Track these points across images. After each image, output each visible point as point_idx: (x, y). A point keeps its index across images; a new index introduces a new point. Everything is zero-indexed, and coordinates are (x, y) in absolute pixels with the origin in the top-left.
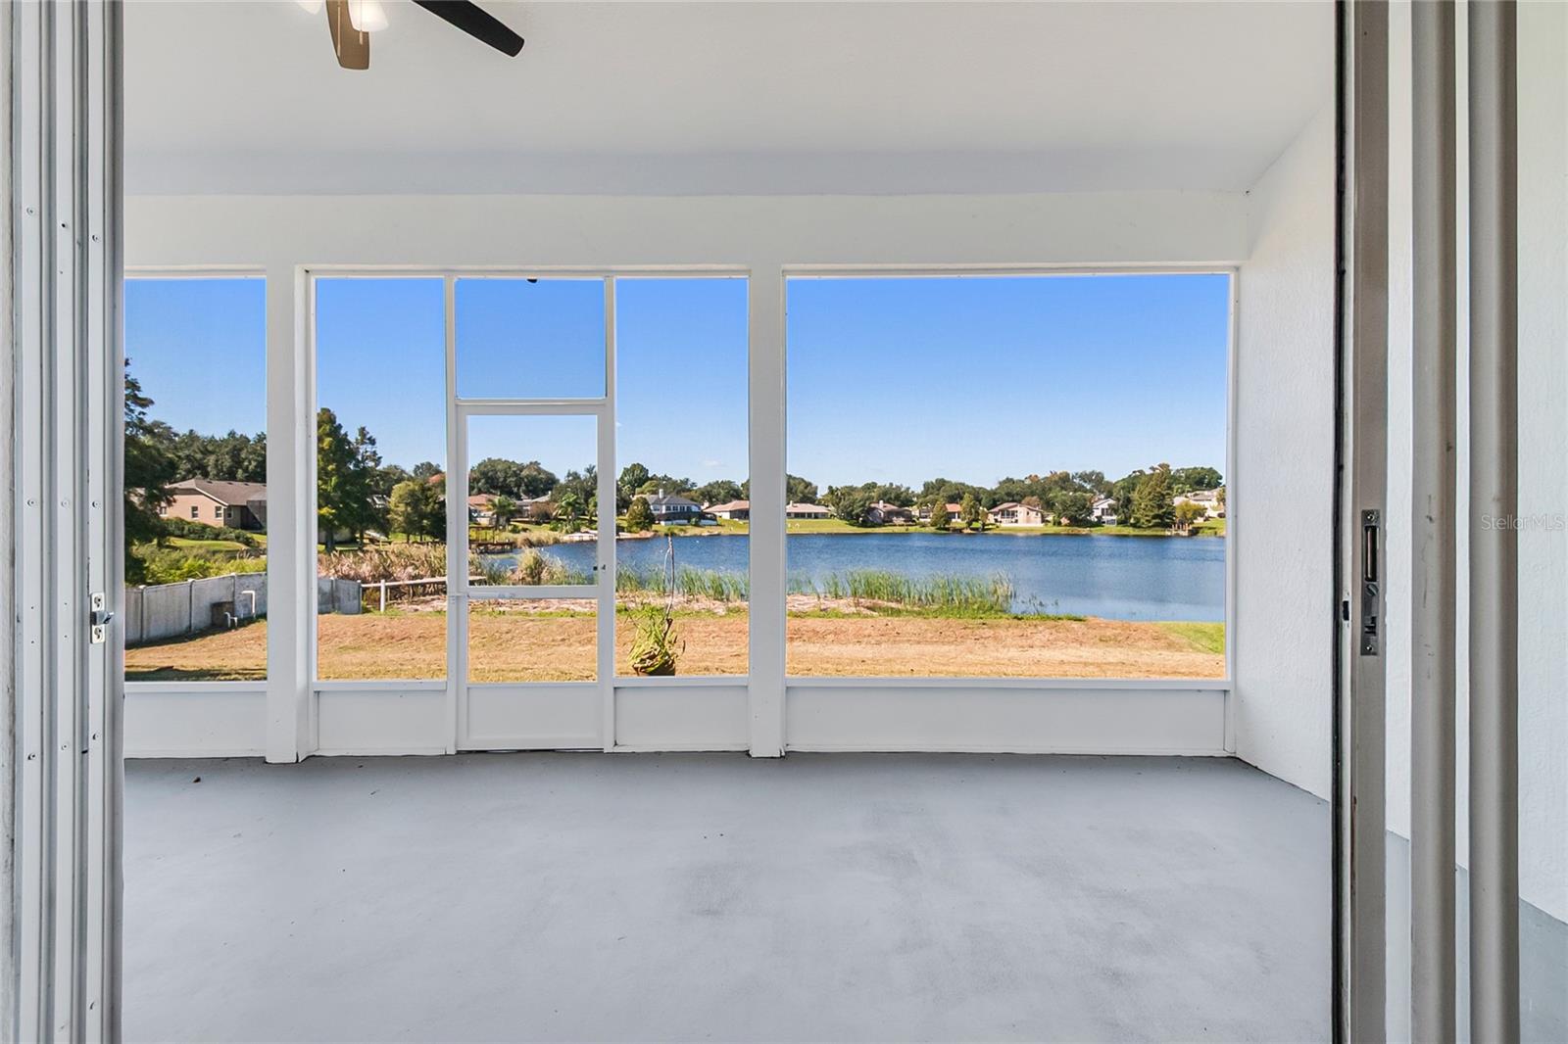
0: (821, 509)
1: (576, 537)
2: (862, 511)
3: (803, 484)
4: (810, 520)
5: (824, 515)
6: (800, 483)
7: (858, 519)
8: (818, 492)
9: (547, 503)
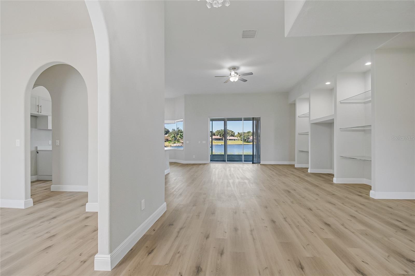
0: (236, 138)
1: (175, 145)
2: (247, 139)
3: (231, 132)
4: (233, 141)
5: (237, 140)
6: (230, 132)
7: (245, 141)
8: (235, 133)
9: (167, 137)
